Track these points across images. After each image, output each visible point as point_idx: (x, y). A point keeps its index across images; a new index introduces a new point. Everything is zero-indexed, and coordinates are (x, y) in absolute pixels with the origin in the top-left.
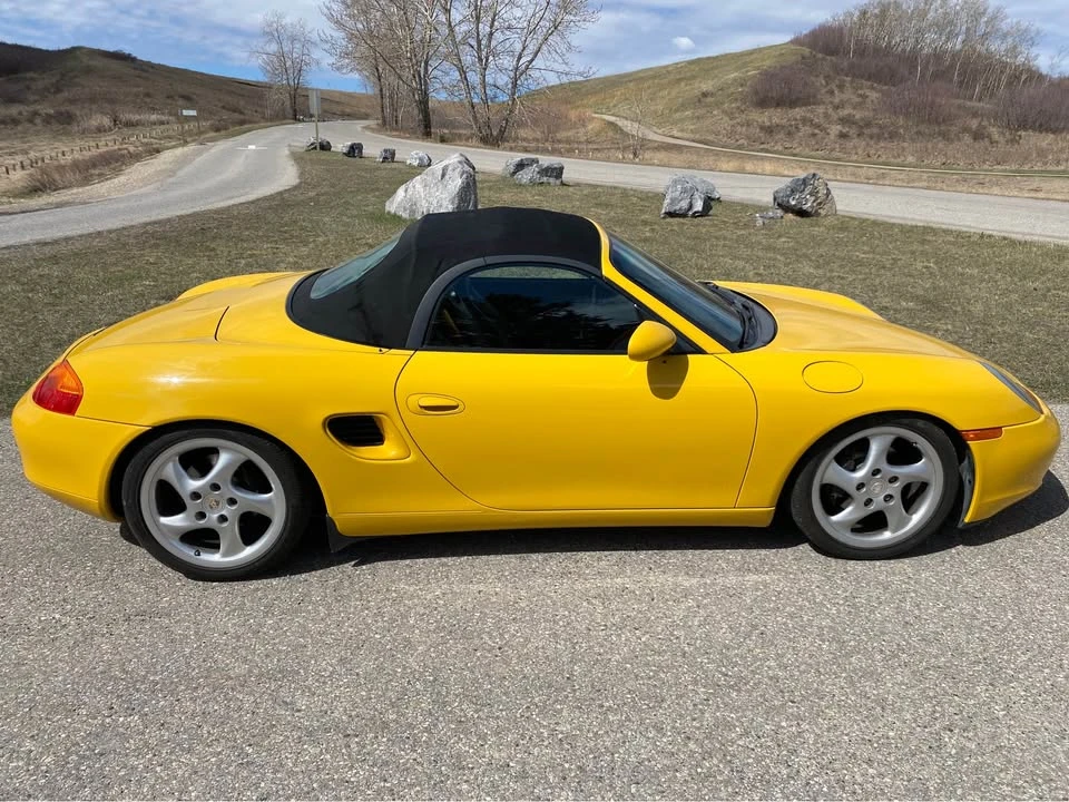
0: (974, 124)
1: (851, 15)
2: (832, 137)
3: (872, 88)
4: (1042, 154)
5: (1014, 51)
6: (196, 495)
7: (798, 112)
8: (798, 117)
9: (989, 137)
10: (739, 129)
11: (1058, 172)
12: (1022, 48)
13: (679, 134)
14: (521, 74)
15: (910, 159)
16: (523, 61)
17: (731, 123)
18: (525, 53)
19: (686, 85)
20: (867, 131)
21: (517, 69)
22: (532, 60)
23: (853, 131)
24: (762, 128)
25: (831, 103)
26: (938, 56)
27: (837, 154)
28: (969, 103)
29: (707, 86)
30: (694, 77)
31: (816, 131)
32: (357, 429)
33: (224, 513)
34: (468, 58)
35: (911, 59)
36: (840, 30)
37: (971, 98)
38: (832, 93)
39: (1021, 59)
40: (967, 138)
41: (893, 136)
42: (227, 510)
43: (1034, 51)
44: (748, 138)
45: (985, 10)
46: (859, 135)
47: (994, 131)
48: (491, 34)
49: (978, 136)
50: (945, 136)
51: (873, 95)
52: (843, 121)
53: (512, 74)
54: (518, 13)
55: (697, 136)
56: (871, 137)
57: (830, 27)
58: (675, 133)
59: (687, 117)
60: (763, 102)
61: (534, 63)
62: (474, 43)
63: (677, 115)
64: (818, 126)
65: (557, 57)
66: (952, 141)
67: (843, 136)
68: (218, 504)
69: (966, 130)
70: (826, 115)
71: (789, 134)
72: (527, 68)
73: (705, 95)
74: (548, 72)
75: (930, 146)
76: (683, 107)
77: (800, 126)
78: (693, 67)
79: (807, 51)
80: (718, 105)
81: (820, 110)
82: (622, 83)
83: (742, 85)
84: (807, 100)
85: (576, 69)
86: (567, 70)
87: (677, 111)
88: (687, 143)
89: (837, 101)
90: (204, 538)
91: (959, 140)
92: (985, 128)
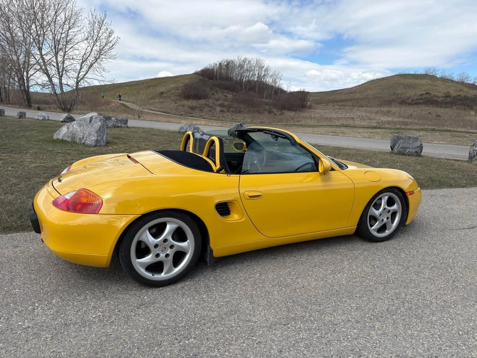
0: (267, 107)
1: (216, 65)
2: (218, 112)
3: (229, 94)
4: (292, 118)
5: (275, 81)
6: (156, 246)
7: (202, 102)
8: (203, 103)
9: (273, 112)
10: (180, 108)
11: (300, 125)
12: (277, 80)
13: (155, 109)
14: (81, 80)
15: (248, 120)
16: (80, 74)
17: (176, 105)
18: (82, 70)
19: (153, 89)
20: (231, 110)
21: (78, 77)
22: (86, 74)
23: (225, 109)
24: (189, 107)
25: (214, 98)
26: (249, 81)
27: (220, 118)
28: (263, 100)
29: (162, 89)
30: (156, 86)
31: (211, 109)
32: (223, 209)
33: (168, 253)
34: (53, 71)
35: (240, 83)
36: (213, 70)
37: (263, 98)
38: (214, 94)
39: (277, 85)
40: (266, 113)
41: (240, 112)
42: (169, 251)
43: (281, 82)
44: (184, 111)
45: (264, 66)
46: (228, 111)
47: (275, 110)
48: (64, 61)
49: (270, 112)
50: (259, 112)
51: (230, 96)
52: (221, 105)
53: (75, 80)
54: (77, 52)
55: (163, 110)
56: (233, 112)
57: (208, 69)
58: (152, 108)
59: (156, 102)
60: (188, 97)
61: (86, 76)
62: (55, 64)
63: (152, 101)
64: (211, 107)
65: (98, 74)
66: (261, 114)
67: (222, 111)
68: (165, 248)
69: (266, 110)
70: (214, 103)
71: (201, 110)
72: (83, 78)
73: (162, 93)
74: (94, 79)
75: (254, 116)
76: (153, 98)
77: (204, 107)
78: (154, 81)
79: (201, 78)
80: (169, 98)
81: (211, 101)
82: (122, 87)
83: (177, 90)
84: (205, 97)
85: (107, 79)
86: (103, 79)
87: (151, 99)
88: (160, 113)
89: (216, 97)
90: (156, 267)
91: (264, 113)
92: (271, 109)
